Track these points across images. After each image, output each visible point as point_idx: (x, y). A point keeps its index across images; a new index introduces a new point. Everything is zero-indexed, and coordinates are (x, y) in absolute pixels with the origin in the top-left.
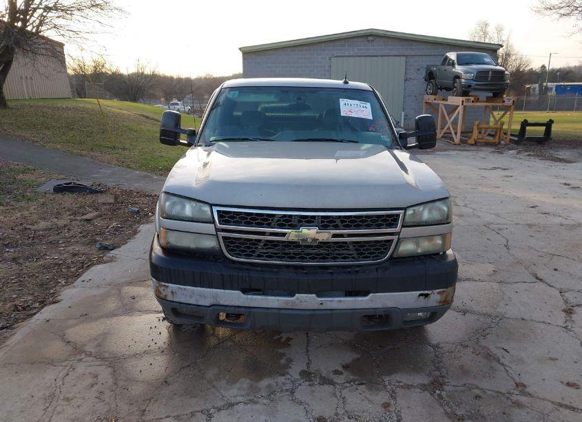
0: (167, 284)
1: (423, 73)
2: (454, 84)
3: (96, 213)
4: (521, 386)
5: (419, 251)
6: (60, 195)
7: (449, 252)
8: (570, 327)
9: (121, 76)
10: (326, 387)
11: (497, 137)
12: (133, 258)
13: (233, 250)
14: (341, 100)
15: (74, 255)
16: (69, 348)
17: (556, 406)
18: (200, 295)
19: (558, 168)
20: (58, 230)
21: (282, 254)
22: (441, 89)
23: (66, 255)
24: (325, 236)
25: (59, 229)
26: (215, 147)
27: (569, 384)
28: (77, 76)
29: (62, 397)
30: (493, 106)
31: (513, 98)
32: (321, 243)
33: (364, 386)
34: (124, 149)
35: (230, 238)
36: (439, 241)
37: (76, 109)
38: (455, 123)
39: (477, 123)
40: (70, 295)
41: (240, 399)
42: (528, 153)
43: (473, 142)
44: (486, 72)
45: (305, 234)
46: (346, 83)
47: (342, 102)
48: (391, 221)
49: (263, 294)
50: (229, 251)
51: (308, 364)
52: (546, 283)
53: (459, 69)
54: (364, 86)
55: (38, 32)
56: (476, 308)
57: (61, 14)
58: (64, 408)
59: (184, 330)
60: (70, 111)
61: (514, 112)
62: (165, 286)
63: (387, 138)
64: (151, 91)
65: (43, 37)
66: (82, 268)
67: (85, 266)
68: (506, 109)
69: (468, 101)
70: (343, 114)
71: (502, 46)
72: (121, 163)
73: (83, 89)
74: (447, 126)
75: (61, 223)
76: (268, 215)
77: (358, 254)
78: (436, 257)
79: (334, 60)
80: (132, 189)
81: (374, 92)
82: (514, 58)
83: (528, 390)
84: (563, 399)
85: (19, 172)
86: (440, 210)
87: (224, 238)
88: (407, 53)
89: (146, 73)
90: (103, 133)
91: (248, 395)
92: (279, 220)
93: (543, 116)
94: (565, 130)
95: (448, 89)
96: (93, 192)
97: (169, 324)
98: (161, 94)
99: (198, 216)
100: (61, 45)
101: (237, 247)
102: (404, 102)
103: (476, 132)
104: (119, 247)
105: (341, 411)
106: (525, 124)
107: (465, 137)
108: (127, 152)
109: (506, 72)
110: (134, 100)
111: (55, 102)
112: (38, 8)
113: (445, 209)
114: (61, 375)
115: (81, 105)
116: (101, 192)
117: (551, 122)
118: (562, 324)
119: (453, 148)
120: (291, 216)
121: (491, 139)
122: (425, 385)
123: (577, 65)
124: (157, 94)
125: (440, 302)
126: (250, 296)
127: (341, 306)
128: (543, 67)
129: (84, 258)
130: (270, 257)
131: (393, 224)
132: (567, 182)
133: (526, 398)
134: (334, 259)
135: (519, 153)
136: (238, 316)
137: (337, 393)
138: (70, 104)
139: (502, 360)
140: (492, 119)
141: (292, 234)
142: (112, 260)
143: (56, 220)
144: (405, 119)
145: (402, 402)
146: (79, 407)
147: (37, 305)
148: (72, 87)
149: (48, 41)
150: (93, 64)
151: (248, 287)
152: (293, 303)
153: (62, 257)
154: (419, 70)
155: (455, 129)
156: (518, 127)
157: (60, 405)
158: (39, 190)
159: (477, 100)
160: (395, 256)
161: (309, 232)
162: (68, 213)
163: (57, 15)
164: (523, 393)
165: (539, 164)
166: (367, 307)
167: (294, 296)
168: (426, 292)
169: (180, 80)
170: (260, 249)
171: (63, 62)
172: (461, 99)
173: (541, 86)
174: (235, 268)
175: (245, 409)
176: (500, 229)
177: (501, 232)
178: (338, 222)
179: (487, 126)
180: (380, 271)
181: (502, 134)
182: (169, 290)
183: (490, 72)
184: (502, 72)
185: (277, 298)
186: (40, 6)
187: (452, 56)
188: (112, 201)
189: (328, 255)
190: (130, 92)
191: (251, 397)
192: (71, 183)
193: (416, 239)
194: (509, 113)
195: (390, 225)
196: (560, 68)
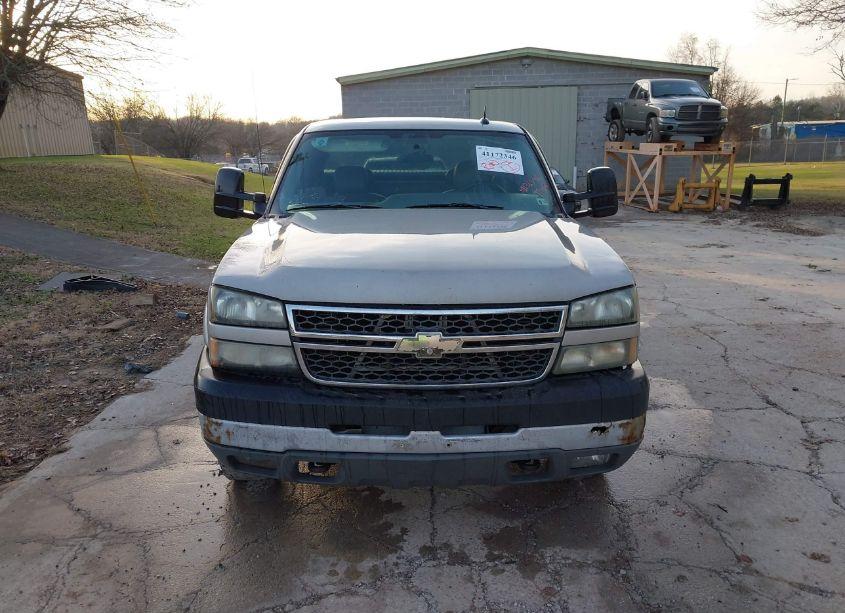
0: (220, 421)
1: (604, 111)
2: (647, 124)
3: (126, 320)
4: (744, 560)
5: (592, 364)
6: (73, 295)
7: (636, 366)
8: (816, 473)
9: (167, 122)
10: (458, 568)
11: (712, 200)
12: (179, 384)
13: (317, 369)
14: (477, 147)
15: (92, 382)
16: (79, 519)
17: (795, 589)
18: (271, 437)
19: (800, 243)
20: (70, 345)
21: (391, 372)
22: (630, 132)
23: (79, 382)
24: (453, 344)
25: (70, 343)
26: (293, 219)
27: (814, 557)
28: (103, 123)
29: (65, 592)
30: (705, 156)
31: (733, 144)
32: (447, 355)
33: (513, 565)
34: (170, 226)
35: (312, 351)
36: (620, 350)
37: (99, 171)
38: (650, 181)
39: (682, 180)
40: (83, 439)
41: (330, 588)
42: (756, 223)
43: (677, 209)
44: (694, 106)
45: (423, 344)
46: (485, 122)
47: (480, 150)
48: (549, 320)
49: (363, 433)
50: (311, 370)
51: (433, 535)
52: (782, 409)
53: (654, 103)
54: (512, 126)
55: (43, 60)
56: (678, 448)
57: (77, 32)
58: (68, 607)
59: (250, 489)
60: (91, 174)
61: (735, 165)
62: (217, 423)
63: (545, 202)
64: (211, 143)
65: (51, 67)
66: (103, 399)
67: (108, 396)
68: (723, 160)
69: (669, 148)
70: (480, 168)
71: (716, 69)
72: (164, 247)
73: (112, 141)
74: (639, 185)
75: (74, 335)
76: (367, 315)
77: (502, 370)
78: (617, 372)
79: (474, 93)
80: (180, 284)
81: (526, 135)
82: (734, 86)
83: (755, 566)
84: (806, 578)
85: (14, 262)
86: (621, 304)
87: (304, 351)
88: (579, 82)
89: (203, 117)
90: (139, 203)
91: (341, 582)
92: (385, 323)
93: (778, 169)
94: (810, 188)
95: (640, 133)
96: (122, 289)
97: (227, 481)
98: (226, 147)
99: (265, 318)
100: (78, 78)
101: (324, 363)
102: (576, 152)
103: (680, 193)
104: (158, 368)
105: (479, 604)
106: (751, 181)
107: (666, 201)
108: (175, 232)
109: (723, 107)
110: (187, 155)
111: (69, 160)
112: (44, 25)
113: (628, 302)
114: (66, 559)
115: (109, 164)
116: (135, 290)
117: (789, 177)
118: (804, 468)
119: (648, 217)
120: (402, 317)
121: (702, 204)
122: (604, 562)
123: (826, 96)
124: (220, 147)
125: (623, 439)
126: (342, 436)
127: (476, 448)
128: (778, 99)
129: (106, 385)
130: (372, 377)
131: (552, 326)
132: (813, 263)
133: (753, 578)
134: (467, 378)
135: (742, 223)
136: (326, 466)
137: (474, 577)
138: (93, 163)
139: (717, 523)
140: (703, 175)
141: (403, 344)
142: (148, 387)
143: (65, 331)
144: (578, 177)
145: (569, 589)
146: (90, 605)
147: (34, 456)
148: (95, 139)
149: (57, 71)
150: (126, 106)
151: (340, 423)
152: (407, 445)
153: (74, 385)
154: (597, 106)
155: (651, 190)
156: (741, 186)
157: (62, 603)
158: (41, 288)
159: (682, 147)
160: (555, 372)
161: (430, 340)
162: (85, 321)
163: (71, 34)
164: (748, 571)
165: (771, 237)
166: (517, 448)
167: (408, 434)
168: (603, 424)
169: (253, 127)
170: (359, 366)
171: (81, 102)
172: (658, 146)
173: (774, 127)
174: (321, 395)
175: (337, 604)
176: (716, 333)
177: (717, 337)
178: (472, 324)
179: (696, 185)
180: (533, 395)
181: (718, 196)
182: (223, 430)
183: (700, 107)
184: (717, 107)
185: (383, 438)
186: (47, 22)
187: (645, 84)
188: (150, 301)
189: (459, 372)
190: (181, 145)
191: (348, 586)
192: (90, 277)
193: (586, 347)
194: (727, 165)
195: (548, 328)
196: (802, 101)
